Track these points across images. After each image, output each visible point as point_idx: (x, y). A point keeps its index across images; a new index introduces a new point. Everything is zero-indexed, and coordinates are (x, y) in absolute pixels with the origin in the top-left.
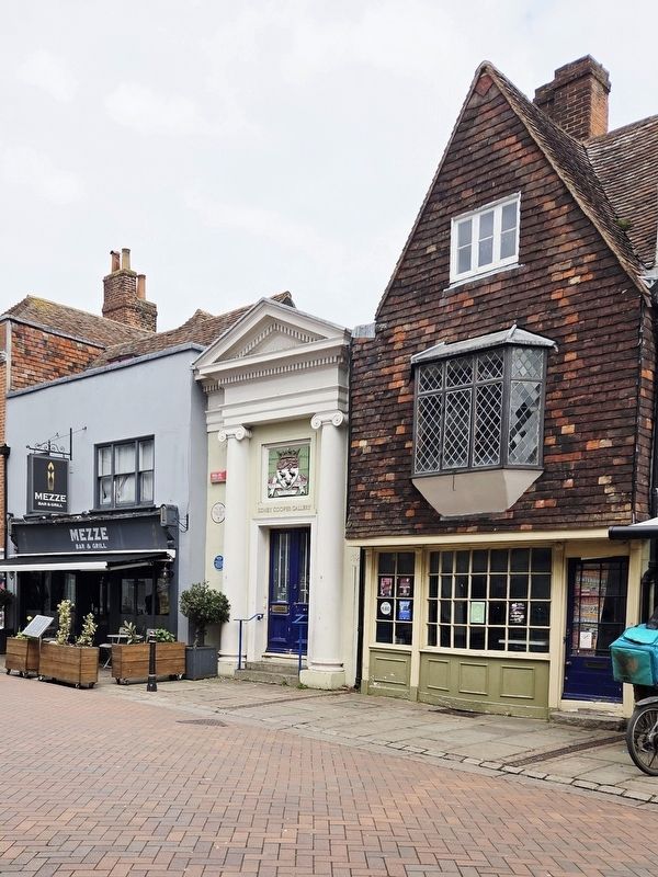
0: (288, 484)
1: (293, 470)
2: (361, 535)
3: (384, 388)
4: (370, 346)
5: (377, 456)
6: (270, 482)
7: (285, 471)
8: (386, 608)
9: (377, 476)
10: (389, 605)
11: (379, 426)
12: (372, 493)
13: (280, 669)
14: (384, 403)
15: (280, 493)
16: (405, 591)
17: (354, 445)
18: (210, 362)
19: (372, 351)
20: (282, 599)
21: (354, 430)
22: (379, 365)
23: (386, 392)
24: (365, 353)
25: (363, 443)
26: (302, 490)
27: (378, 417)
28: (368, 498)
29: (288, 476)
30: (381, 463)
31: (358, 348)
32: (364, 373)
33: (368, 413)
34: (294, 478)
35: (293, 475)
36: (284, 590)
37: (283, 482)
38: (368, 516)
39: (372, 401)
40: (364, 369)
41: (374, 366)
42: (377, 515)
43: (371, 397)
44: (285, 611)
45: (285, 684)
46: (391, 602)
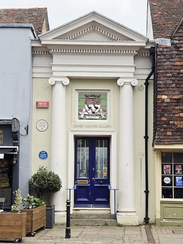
0: (93, 113)
1: (96, 106)
2: (166, 143)
3: (178, 71)
4: (168, 50)
5: (174, 104)
6: (80, 110)
7: (91, 106)
8: (167, 180)
9: (175, 114)
10: (169, 179)
11: (175, 89)
12: (171, 122)
13: (94, 217)
14: (178, 79)
15: (87, 117)
16: (179, 172)
17: (159, 97)
18: (50, 38)
19: (170, 53)
20: (83, 176)
21: (158, 90)
22: (174, 60)
23: (179, 73)
24: (165, 53)
25: (164, 97)
26: (103, 117)
27: (174, 85)
28: (169, 124)
29: (93, 109)
30: (177, 108)
31: (161, 49)
32: (165, 62)
33: (168, 83)
34: (98, 110)
35: (97, 108)
36: (85, 171)
37: (90, 111)
38: (169, 133)
39: (170, 77)
40: (165, 60)
41: (171, 60)
42: (175, 133)
43: (170, 75)
44: (87, 183)
45: (106, 225)
46: (171, 177)
